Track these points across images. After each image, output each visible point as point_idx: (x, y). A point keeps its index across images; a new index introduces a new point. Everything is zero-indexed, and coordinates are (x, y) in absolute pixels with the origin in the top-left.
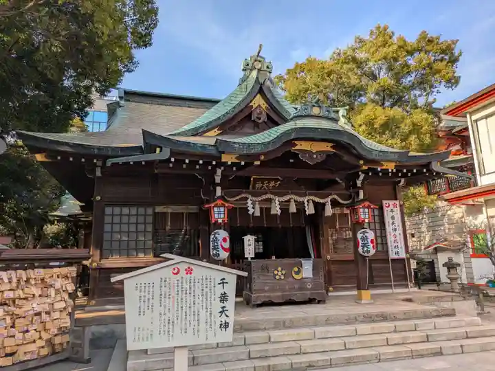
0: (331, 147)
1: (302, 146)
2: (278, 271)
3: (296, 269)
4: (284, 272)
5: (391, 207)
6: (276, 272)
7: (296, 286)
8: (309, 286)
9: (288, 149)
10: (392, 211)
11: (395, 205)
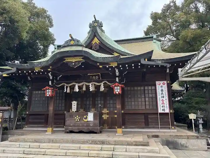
0: (82, 58)
1: (68, 60)
2: (77, 117)
3: (85, 117)
4: (79, 118)
5: (162, 85)
6: (76, 118)
7: (85, 125)
8: (91, 125)
9: (62, 62)
10: (162, 87)
11: (164, 84)
